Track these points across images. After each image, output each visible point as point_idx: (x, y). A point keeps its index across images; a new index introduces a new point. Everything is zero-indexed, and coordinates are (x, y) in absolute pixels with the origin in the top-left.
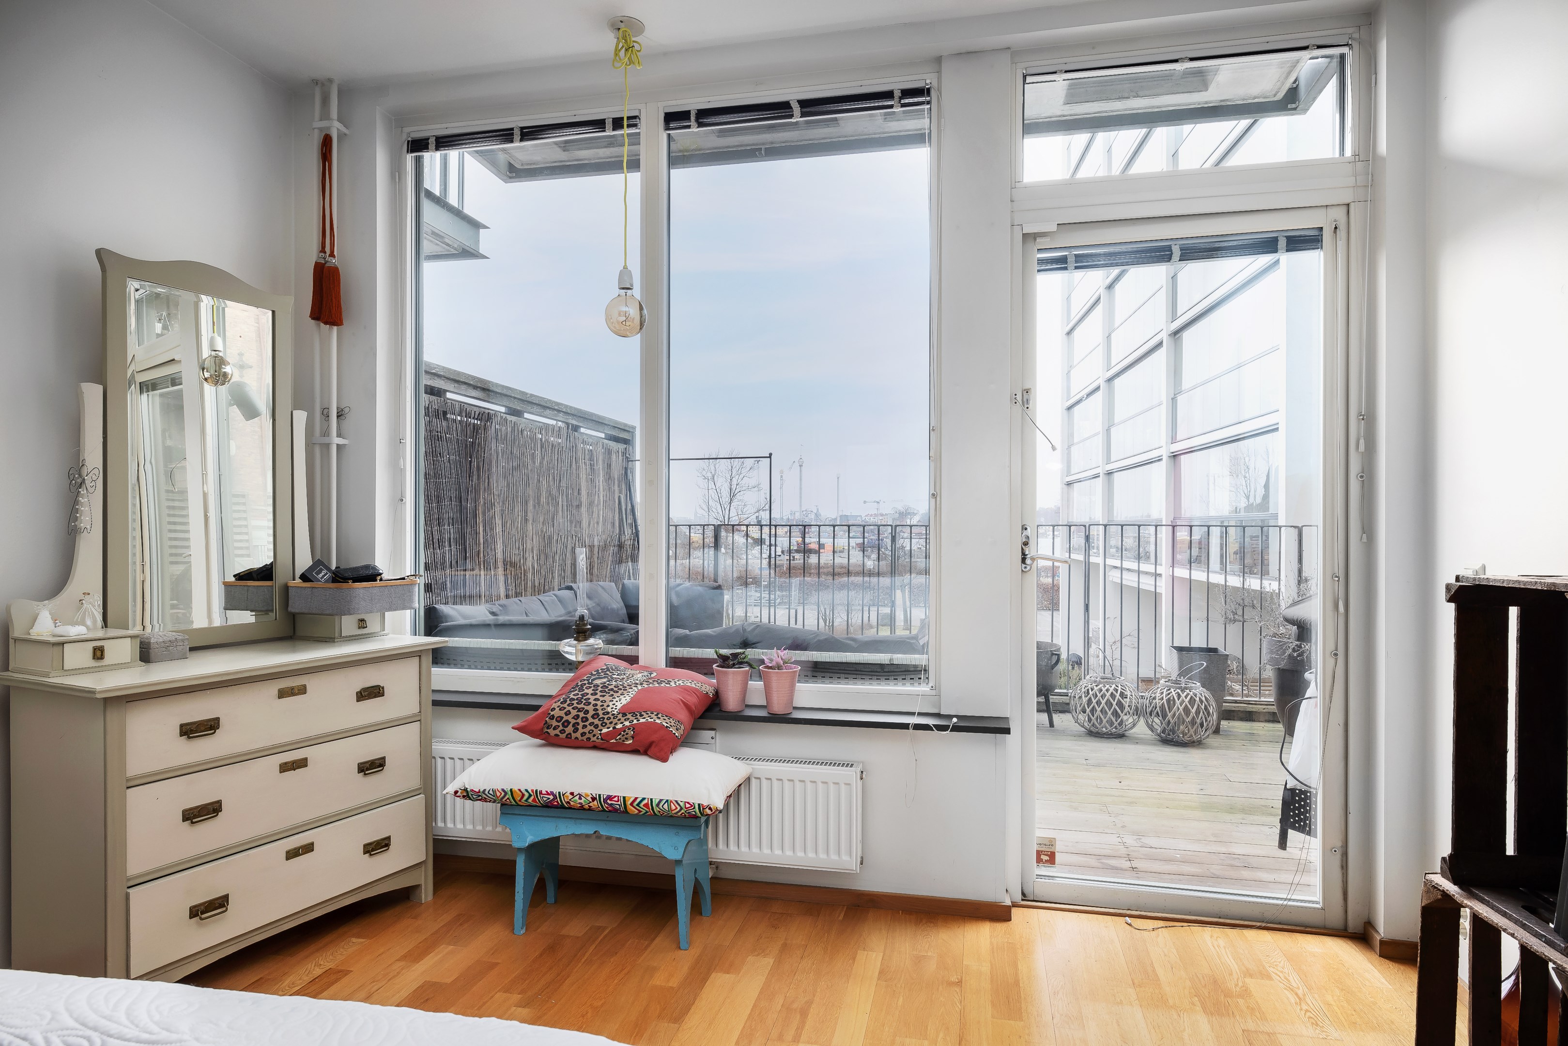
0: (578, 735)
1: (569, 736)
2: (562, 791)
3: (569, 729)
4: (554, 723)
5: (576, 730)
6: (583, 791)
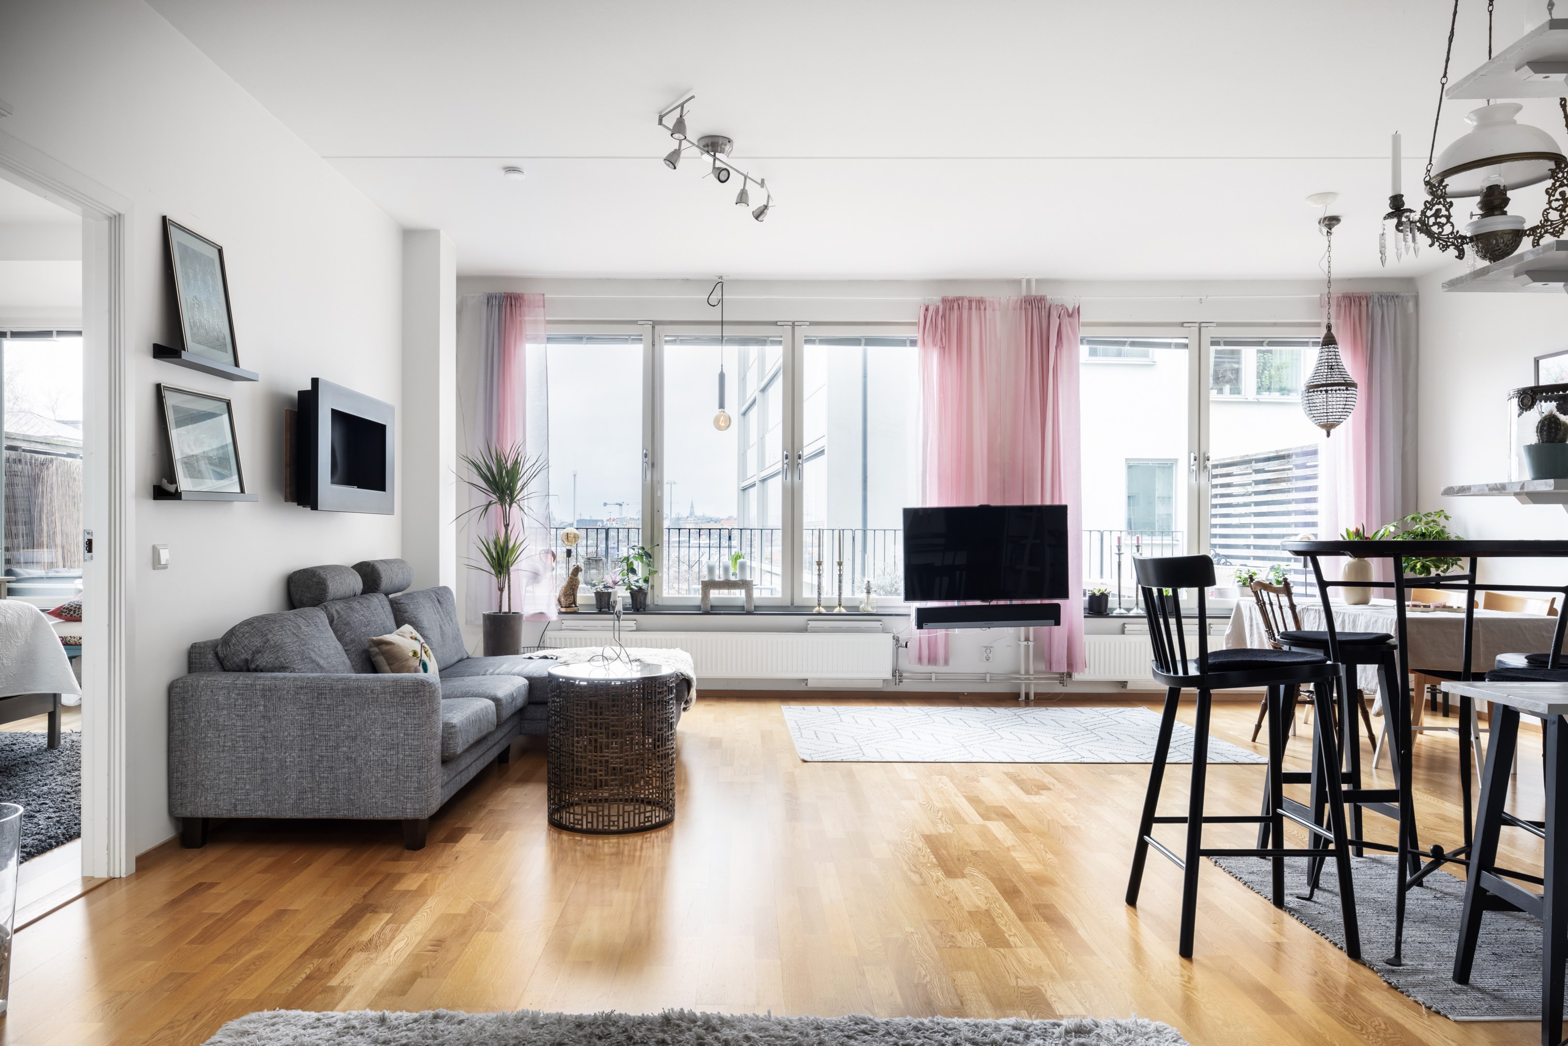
0: (76, 615)
1: (71, 615)
2: (66, 636)
3: (72, 613)
4: (65, 610)
5: (75, 613)
6: (75, 636)
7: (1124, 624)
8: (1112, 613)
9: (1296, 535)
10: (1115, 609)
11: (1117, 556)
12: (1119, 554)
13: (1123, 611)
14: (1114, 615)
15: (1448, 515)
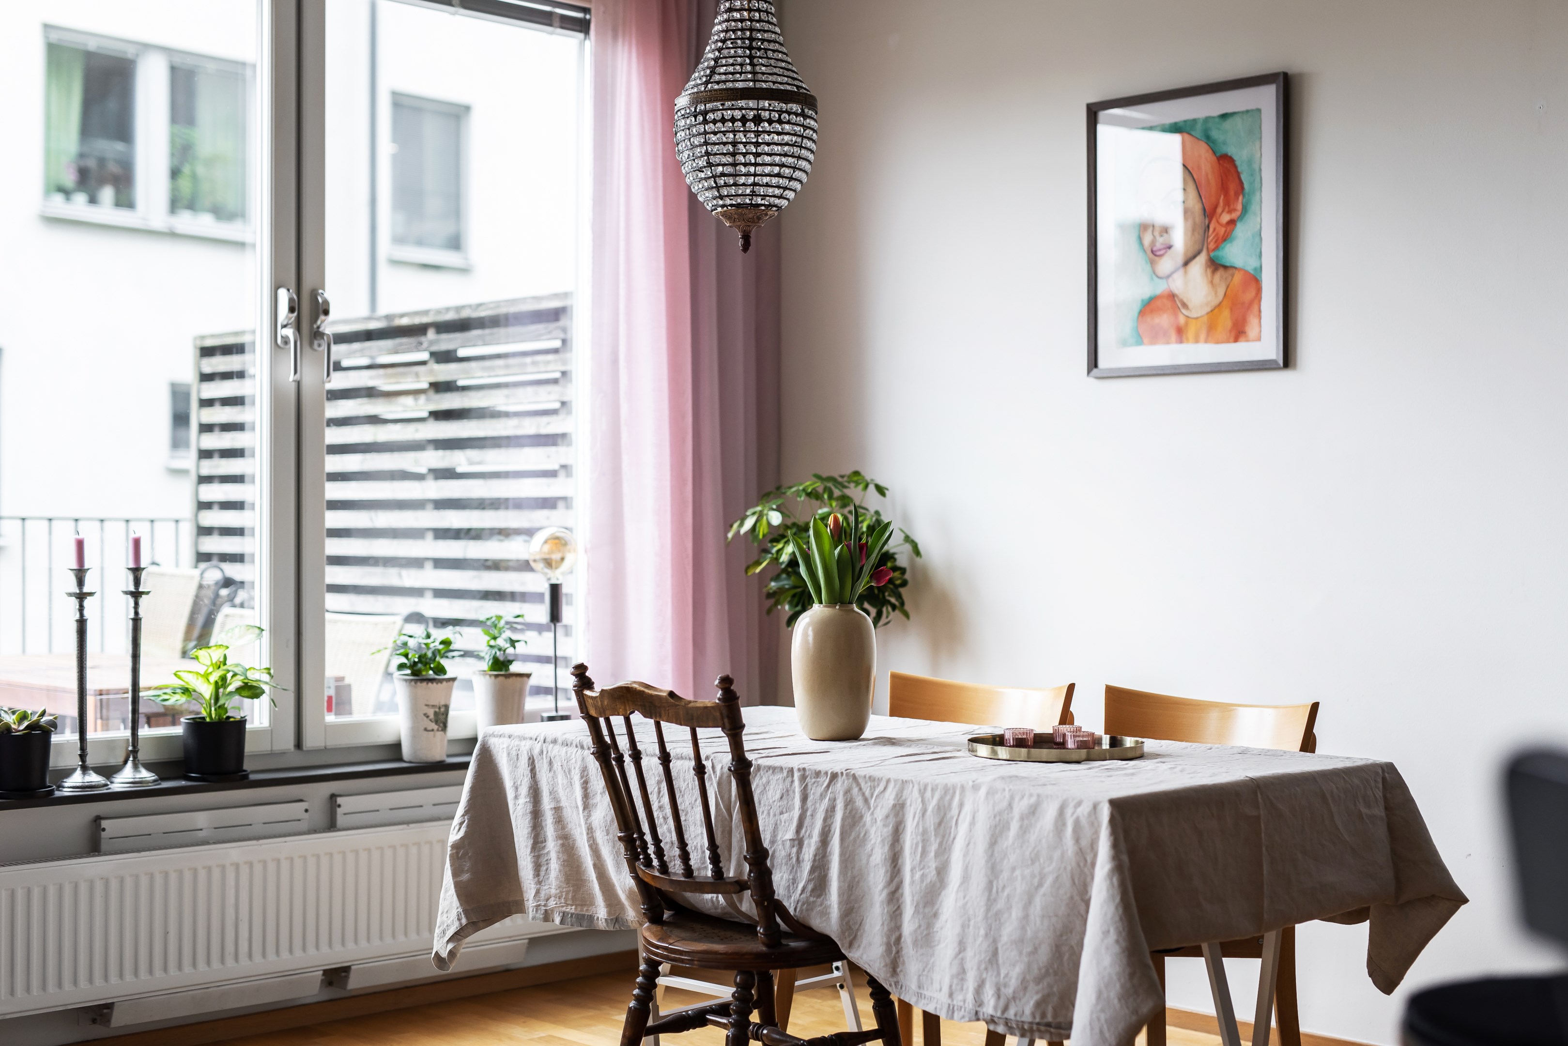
7: (98, 819)
8: (60, 787)
9: (529, 533)
10: (69, 773)
11: (74, 602)
12: (81, 597)
13: (94, 778)
14: (66, 792)
15: (882, 483)
